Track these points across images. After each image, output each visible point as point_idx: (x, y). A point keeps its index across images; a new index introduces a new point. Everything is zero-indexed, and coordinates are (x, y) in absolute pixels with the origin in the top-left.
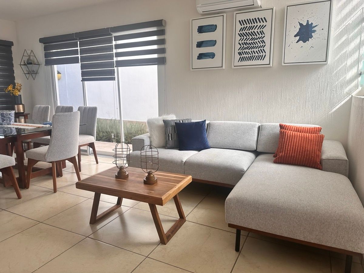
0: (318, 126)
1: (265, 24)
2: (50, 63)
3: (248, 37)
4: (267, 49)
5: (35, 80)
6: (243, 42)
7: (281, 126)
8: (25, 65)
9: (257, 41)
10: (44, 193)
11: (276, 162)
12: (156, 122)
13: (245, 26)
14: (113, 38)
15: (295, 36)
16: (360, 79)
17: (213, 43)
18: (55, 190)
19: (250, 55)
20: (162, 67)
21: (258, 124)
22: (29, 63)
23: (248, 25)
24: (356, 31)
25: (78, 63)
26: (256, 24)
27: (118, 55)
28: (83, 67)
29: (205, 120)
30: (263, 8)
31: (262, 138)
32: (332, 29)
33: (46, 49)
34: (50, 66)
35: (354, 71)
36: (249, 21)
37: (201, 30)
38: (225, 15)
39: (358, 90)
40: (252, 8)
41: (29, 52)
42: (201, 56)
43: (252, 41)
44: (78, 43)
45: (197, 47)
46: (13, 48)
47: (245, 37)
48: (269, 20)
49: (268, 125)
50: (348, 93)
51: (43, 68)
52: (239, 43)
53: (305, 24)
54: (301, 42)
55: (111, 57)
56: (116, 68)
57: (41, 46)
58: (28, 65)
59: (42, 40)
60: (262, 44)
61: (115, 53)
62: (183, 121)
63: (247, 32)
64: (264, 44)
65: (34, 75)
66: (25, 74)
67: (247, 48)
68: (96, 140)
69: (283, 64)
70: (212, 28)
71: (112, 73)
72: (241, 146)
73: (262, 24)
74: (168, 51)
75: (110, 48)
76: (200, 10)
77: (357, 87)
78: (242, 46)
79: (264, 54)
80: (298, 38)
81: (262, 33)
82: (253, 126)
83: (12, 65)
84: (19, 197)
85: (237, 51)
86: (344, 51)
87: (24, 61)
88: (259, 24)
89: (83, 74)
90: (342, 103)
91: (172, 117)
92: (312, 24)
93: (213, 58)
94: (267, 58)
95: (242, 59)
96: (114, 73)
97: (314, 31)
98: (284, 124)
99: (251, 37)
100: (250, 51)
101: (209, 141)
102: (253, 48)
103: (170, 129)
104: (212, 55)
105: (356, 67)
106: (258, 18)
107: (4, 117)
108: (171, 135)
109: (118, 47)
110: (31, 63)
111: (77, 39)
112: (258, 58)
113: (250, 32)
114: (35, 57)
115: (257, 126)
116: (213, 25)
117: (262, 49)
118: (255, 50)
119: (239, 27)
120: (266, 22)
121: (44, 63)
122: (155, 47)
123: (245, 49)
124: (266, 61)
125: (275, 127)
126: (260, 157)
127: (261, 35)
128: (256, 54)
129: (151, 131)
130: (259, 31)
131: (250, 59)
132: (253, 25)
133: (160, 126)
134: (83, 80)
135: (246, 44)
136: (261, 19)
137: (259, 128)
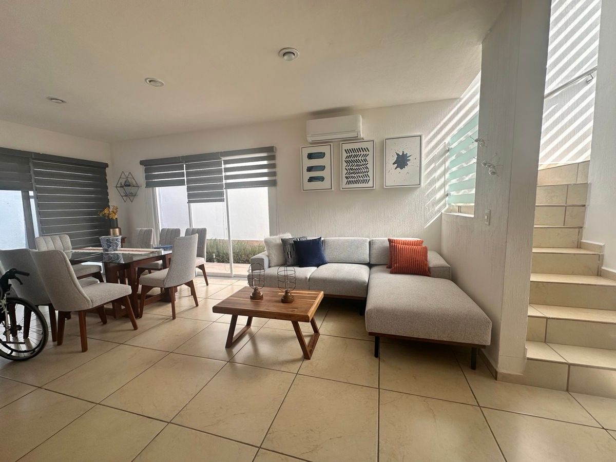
0: (419, 239)
1: (367, 153)
2: (151, 185)
3: (353, 164)
4: (370, 174)
5: (133, 203)
6: (349, 168)
7: (390, 241)
8: (121, 187)
9: (361, 167)
10: (161, 321)
11: (392, 273)
12: (274, 241)
13: (351, 154)
14: (223, 162)
15: (394, 164)
16: (447, 198)
17: (322, 168)
18: (174, 317)
19: (356, 179)
20: (273, 188)
21: (368, 240)
22: (127, 185)
23: (353, 154)
24: (441, 160)
25: (184, 185)
26: (360, 153)
27: (227, 177)
28: (189, 189)
29: (321, 238)
30: (365, 139)
31: (374, 251)
32: (423, 159)
33: (146, 171)
34: (151, 188)
35: (441, 193)
36: (354, 150)
37: (311, 156)
38: (332, 144)
39: (446, 208)
40: (356, 139)
41: (127, 174)
42: (311, 179)
43: (358, 168)
44: (185, 166)
45: (307, 171)
46: (108, 170)
47: (351, 164)
48: (371, 149)
49: (378, 240)
50: (439, 211)
51: (143, 191)
52: (346, 169)
53: (401, 154)
54: (398, 169)
55: (221, 179)
56: (224, 190)
57: (142, 169)
58: (125, 187)
59: (142, 163)
60: (366, 170)
61: (225, 176)
62: (299, 239)
63: (353, 159)
64: (368, 170)
65: (131, 198)
66: (122, 196)
67: (353, 173)
68: (207, 262)
69: (385, 187)
70: (321, 155)
71: (222, 194)
72: (356, 260)
73: (365, 153)
74: (278, 174)
75: (220, 171)
76: (310, 139)
77: (445, 205)
78: (349, 171)
79: (368, 178)
80: (396, 165)
81: (366, 160)
82: (365, 241)
83: (107, 188)
84: (135, 327)
85: (344, 176)
86: (433, 177)
87: (121, 183)
88: (362, 153)
89: (189, 196)
90: (434, 219)
91: (288, 236)
92: (407, 154)
93: (322, 181)
94: (371, 182)
95: (349, 183)
96: (224, 194)
97: (409, 160)
98: (392, 238)
99: (356, 164)
100: (355, 175)
101: (325, 257)
102: (359, 173)
103: (289, 248)
104: (321, 179)
105: (443, 190)
106: (362, 148)
107: (111, 243)
108: (290, 252)
109: (227, 170)
110: (129, 186)
111: (183, 162)
112: (363, 182)
113: (355, 159)
114: (134, 179)
115: (368, 241)
116: (322, 153)
117: (366, 174)
118: (360, 175)
119: (345, 155)
120: (369, 151)
121: (145, 185)
122: (265, 171)
123: (351, 173)
124: (370, 184)
125: (384, 242)
126: (374, 269)
127: (364, 163)
128: (361, 179)
129: (268, 250)
130: (363, 159)
131: (356, 182)
132: (357, 153)
133: (277, 245)
134: (189, 202)
135: (352, 169)
136: (364, 149)
137: (370, 242)
